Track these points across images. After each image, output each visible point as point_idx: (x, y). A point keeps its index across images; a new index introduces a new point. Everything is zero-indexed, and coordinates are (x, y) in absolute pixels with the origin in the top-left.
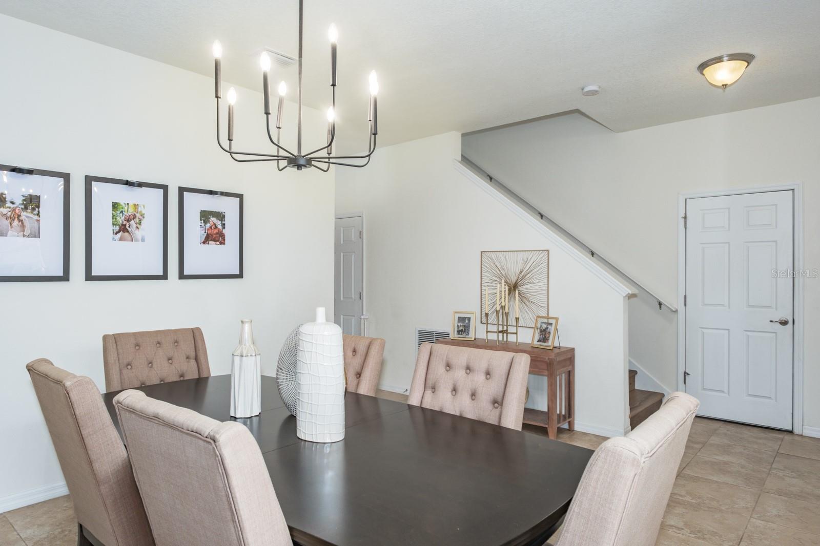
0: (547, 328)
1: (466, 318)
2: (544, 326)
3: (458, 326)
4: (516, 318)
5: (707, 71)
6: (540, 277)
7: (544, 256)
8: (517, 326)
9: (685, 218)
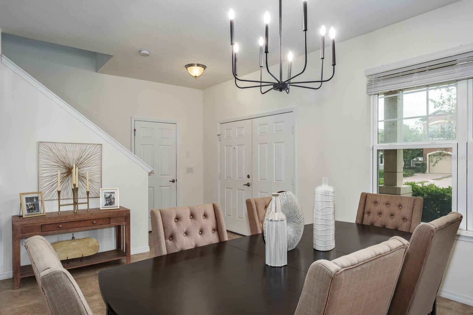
0: (111, 196)
1: (33, 198)
2: (108, 195)
3: (27, 205)
4: (87, 192)
5: (189, 68)
6: (96, 162)
7: (99, 148)
8: (88, 198)
9: (135, 130)
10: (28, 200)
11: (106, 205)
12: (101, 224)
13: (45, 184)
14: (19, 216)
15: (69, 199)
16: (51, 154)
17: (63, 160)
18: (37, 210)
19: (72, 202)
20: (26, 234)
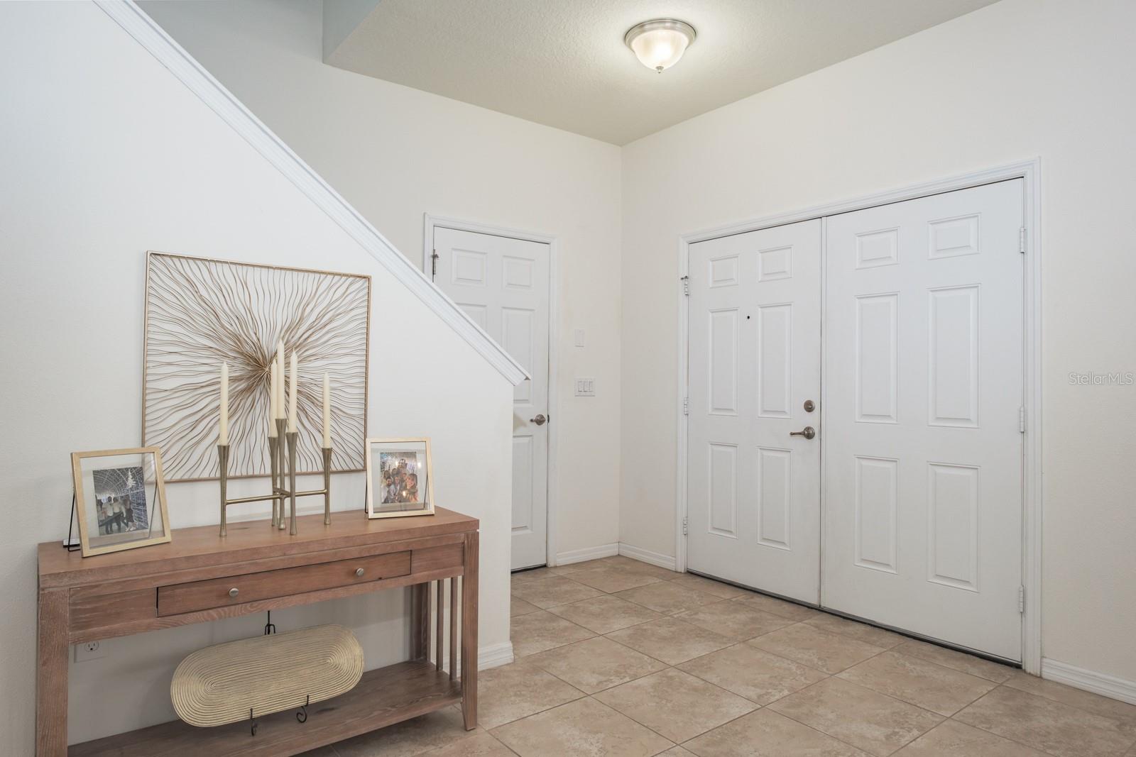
0: (404, 466)
1: (124, 471)
2: (395, 463)
3: (99, 503)
4: (324, 450)
6: (350, 341)
7: (359, 290)
8: (327, 473)
9: (435, 257)
10: (103, 479)
11: (386, 501)
12: (380, 579)
13: (167, 419)
14: (65, 547)
15: (253, 477)
16: (192, 304)
17: (235, 328)
18: (137, 523)
19: (265, 488)
20: (95, 629)
